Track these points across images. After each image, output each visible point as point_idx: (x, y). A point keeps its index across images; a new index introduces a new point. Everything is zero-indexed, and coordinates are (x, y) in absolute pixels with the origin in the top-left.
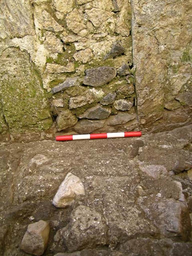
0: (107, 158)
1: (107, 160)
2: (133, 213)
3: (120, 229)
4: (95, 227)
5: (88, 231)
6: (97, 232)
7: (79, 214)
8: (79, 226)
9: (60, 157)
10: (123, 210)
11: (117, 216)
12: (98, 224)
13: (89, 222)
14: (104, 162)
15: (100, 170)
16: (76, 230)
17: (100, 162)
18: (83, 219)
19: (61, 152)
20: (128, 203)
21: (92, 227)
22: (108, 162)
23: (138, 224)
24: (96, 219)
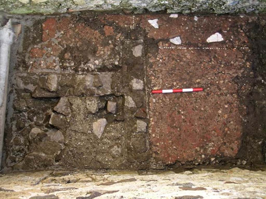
0: (79, 146)
1: (79, 145)
2: (75, 106)
3: (81, 100)
4: (89, 101)
5: (92, 100)
6: (89, 99)
7: (94, 107)
8: (95, 102)
9: (105, 153)
10: (78, 108)
11: (81, 106)
12: (88, 102)
13: (91, 103)
14: (81, 143)
15: (84, 137)
16: (96, 101)
17: (83, 144)
18: (93, 105)
19: (104, 157)
20: (76, 111)
21: (90, 101)
22: (79, 143)
23: (75, 101)
24: (89, 104)
